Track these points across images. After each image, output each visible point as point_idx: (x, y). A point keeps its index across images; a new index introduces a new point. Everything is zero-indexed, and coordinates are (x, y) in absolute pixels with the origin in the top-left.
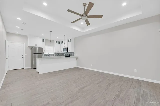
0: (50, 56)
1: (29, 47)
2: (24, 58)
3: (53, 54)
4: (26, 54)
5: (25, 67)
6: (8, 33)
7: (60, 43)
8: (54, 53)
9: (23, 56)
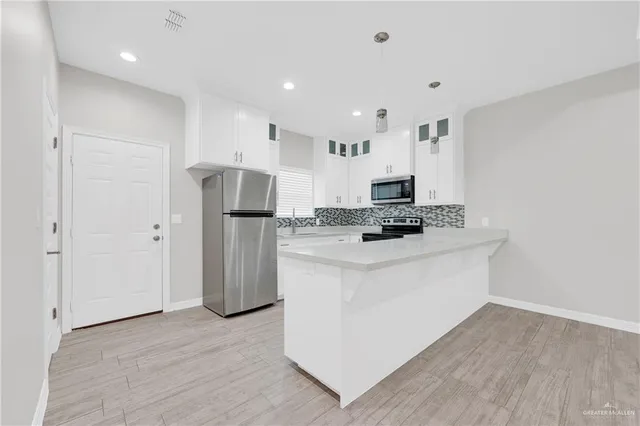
0: (299, 230)
1: (191, 169)
2: (167, 241)
3: (311, 214)
4: (177, 218)
5: (172, 300)
6: (65, 70)
7: (349, 150)
8: (317, 210)
9: (157, 227)
